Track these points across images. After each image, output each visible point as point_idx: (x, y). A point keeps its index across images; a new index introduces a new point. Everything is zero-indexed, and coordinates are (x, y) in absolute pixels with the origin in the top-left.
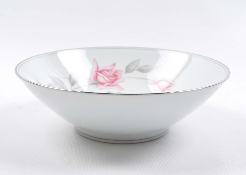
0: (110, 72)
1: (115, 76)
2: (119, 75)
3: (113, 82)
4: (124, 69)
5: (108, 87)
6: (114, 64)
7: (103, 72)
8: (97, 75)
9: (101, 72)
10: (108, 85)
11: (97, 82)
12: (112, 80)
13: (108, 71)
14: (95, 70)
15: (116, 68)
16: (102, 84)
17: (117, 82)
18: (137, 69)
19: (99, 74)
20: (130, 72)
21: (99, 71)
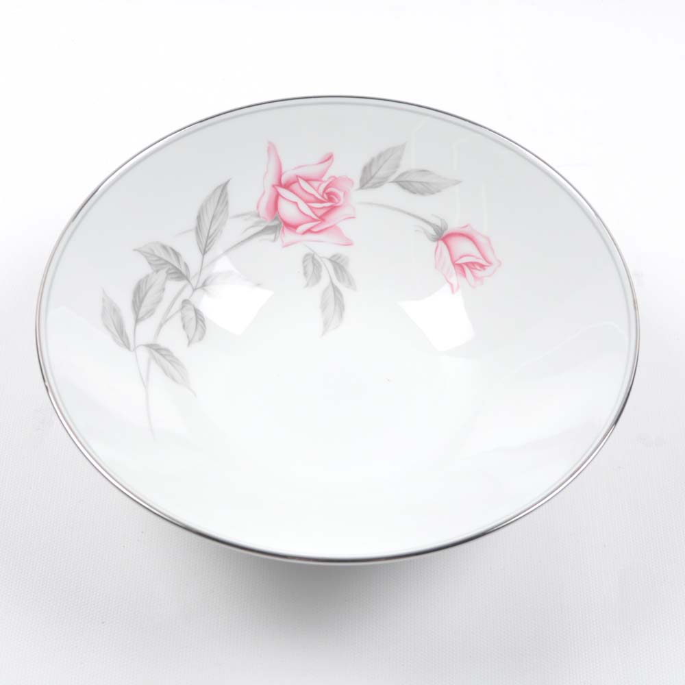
0: (316, 184)
1: (330, 197)
2: (341, 194)
3: (322, 219)
4: (356, 175)
5: (309, 236)
6: (329, 158)
7: (295, 187)
8: (278, 196)
9: (287, 186)
10: (309, 231)
11: (276, 223)
12: (320, 213)
13: (307, 180)
14: (271, 179)
15: (335, 170)
16: (292, 227)
17: (334, 218)
18: (393, 178)
19: (283, 191)
20: (375, 186)
21: (284, 184)
